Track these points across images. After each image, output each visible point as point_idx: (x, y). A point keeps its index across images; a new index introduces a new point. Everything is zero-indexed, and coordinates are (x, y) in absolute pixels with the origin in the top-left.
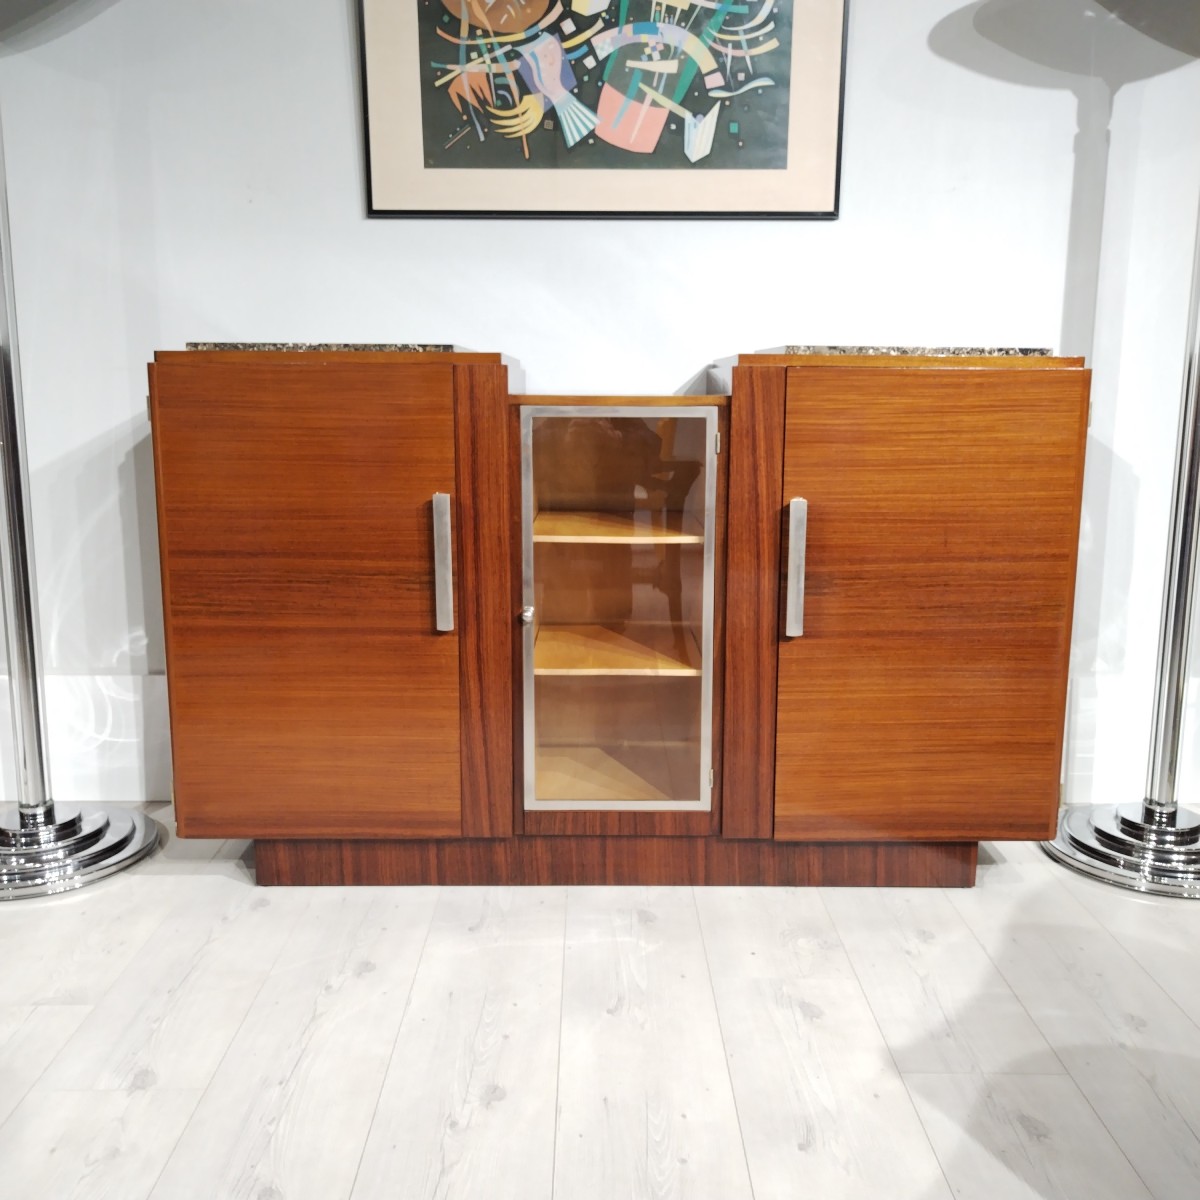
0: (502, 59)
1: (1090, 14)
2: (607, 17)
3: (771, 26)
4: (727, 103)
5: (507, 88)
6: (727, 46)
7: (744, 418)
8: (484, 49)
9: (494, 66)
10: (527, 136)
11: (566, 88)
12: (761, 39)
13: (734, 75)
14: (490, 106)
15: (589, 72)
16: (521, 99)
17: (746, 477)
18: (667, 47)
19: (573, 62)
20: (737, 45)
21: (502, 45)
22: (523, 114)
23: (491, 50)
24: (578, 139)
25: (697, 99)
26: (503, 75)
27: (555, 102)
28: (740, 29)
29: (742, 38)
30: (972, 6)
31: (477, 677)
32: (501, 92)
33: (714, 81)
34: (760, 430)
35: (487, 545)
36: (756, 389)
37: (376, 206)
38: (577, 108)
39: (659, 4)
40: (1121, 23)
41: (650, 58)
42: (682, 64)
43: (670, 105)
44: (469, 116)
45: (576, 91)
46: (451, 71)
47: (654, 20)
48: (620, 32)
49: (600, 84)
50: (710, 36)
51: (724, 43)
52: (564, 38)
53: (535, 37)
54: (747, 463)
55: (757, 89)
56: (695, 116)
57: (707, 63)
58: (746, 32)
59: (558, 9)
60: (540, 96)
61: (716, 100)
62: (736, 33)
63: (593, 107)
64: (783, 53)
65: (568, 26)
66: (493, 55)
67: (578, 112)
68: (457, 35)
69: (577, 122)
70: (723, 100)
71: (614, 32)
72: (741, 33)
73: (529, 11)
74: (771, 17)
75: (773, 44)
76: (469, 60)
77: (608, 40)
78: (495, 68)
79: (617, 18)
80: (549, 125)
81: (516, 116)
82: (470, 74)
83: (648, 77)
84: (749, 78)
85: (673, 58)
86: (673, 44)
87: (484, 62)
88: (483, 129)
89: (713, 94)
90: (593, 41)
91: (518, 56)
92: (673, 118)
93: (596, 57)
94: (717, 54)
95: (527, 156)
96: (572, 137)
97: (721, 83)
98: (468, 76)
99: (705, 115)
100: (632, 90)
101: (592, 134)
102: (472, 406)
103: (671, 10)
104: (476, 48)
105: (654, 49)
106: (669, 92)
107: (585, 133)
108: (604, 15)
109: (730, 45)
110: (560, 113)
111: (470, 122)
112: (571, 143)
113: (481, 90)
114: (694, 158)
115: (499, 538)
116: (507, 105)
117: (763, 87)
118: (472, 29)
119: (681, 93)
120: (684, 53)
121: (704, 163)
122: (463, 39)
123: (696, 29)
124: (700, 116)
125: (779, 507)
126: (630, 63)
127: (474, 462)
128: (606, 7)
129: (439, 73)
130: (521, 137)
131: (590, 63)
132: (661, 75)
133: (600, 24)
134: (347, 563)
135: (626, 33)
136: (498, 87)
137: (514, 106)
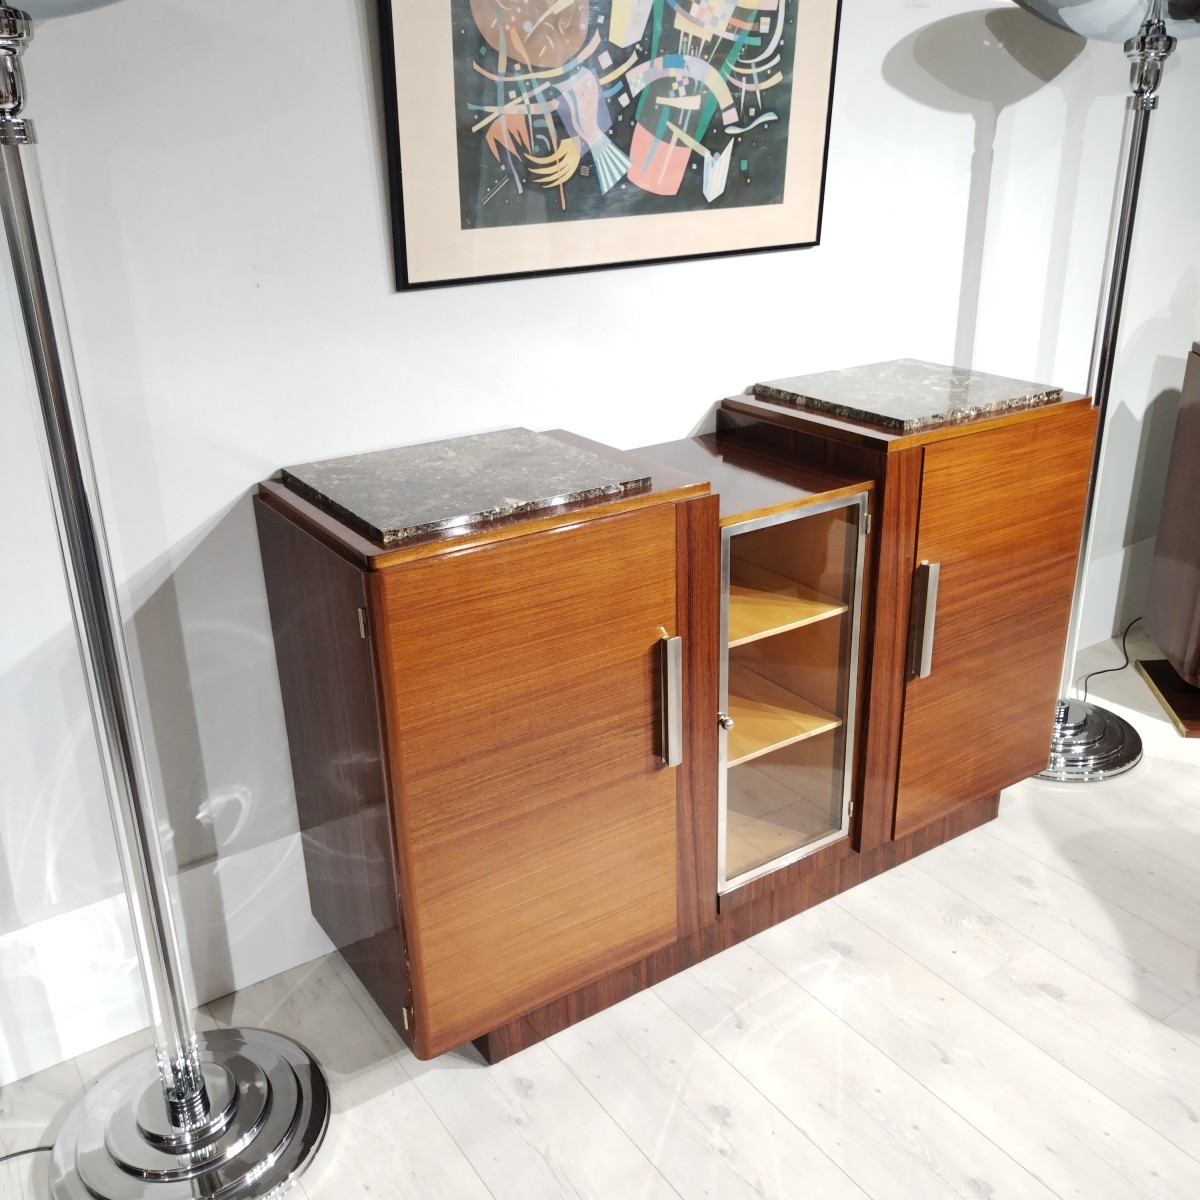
0: (541, 98)
1: (987, 43)
2: (641, 49)
3: (777, 59)
4: (740, 139)
5: (545, 131)
6: (741, 80)
8: (522, 87)
9: (532, 106)
10: (564, 184)
11: (601, 129)
12: (769, 72)
13: (747, 111)
14: (528, 153)
15: (623, 111)
16: (559, 144)
18: (691, 80)
19: (609, 100)
20: (750, 79)
21: (541, 81)
22: (561, 160)
23: (530, 88)
24: (612, 185)
25: (714, 138)
26: (542, 117)
27: (591, 145)
28: (752, 61)
29: (754, 71)
30: (911, 35)
31: (689, 795)
32: (539, 137)
33: (730, 117)
34: (903, 506)
37: (412, 279)
38: (612, 151)
39: (686, 35)
40: (1005, 52)
41: (677, 94)
42: (704, 99)
43: (693, 144)
44: (507, 165)
45: (611, 132)
46: (490, 114)
47: (682, 53)
48: (652, 66)
49: (632, 123)
50: (728, 68)
51: (739, 76)
52: (601, 73)
53: (575, 71)
55: (763, 124)
56: (712, 154)
57: (725, 98)
58: (759, 65)
59: (596, 40)
60: (577, 138)
61: (731, 136)
62: (748, 66)
63: (626, 149)
64: (785, 88)
65: (606, 60)
66: (531, 94)
67: (612, 155)
68: (494, 70)
69: (611, 166)
70: (736, 136)
71: (646, 65)
72: (753, 66)
73: (568, 41)
74: (779, 50)
75: (778, 78)
76: (508, 100)
77: (641, 75)
78: (535, 109)
79: (650, 51)
80: (585, 170)
81: (554, 163)
82: (509, 117)
83: (674, 113)
84: (759, 114)
85: (696, 94)
86: (697, 79)
87: (523, 102)
88: (521, 181)
89: (729, 131)
90: (628, 76)
91: (557, 94)
92: (695, 158)
93: (630, 95)
94: (733, 89)
95: (564, 208)
97: (735, 119)
98: (506, 119)
99: (721, 153)
100: (661, 131)
101: (625, 179)
103: (696, 41)
104: (513, 86)
105: (680, 83)
106: (691, 132)
107: (618, 178)
108: (638, 46)
109: (744, 79)
110: (596, 158)
111: (508, 172)
112: (606, 190)
113: (521, 136)
114: (710, 199)
116: (545, 151)
117: (768, 122)
118: (511, 62)
119: (701, 132)
120: (706, 88)
121: (720, 203)
122: (501, 75)
123: (717, 63)
124: (717, 154)
125: (911, 570)
126: (660, 100)
127: (689, 597)
128: (639, 38)
129: (476, 117)
130: (558, 187)
131: (624, 100)
132: (686, 111)
133: (634, 58)
135: (655, 68)
136: (537, 131)
137: (552, 152)
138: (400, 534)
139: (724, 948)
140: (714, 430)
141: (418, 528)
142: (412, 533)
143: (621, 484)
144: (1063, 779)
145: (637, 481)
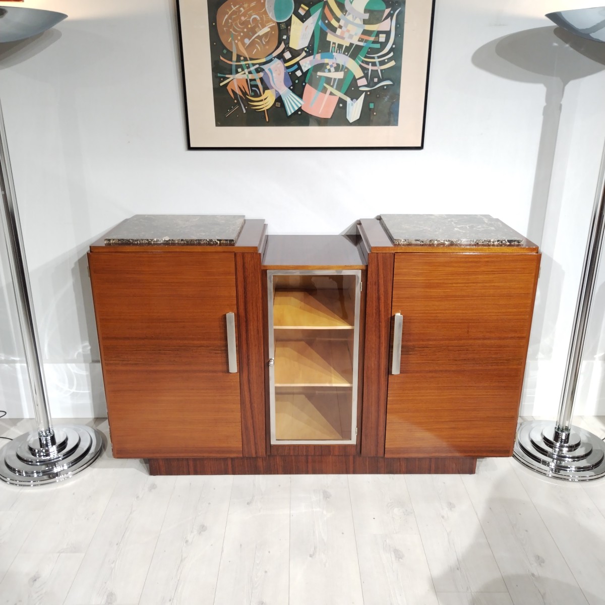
0: (254, 72)
1: (555, 44)
2: (308, 50)
3: (392, 54)
4: (368, 93)
5: (257, 86)
6: (369, 65)
7: (374, 277)
8: (244, 67)
9: (250, 76)
10: (267, 110)
11: (287, 86)
12: (386, 61)
13: (372, 79)
14: (248, 95)
15: (298, 78)
16: (264, 92)
17: (374, 302)
18: (338, 65)
19: (290, 73)
20: (374, 64)
21: (254, 65)
22: (265, 99)
23: (248, 67)
24: (293, 112)
25: (353, 91)
26: (255, 80)
27: (281, 93)
28: (375, 56)
29: (377, 60)
30: (495, 41)
31: (248, 390)
32: (254, 89)
33: (362, 82)
34: (381, 282)
35: (252, 333)
36: (379, 264)
37: (192, 146)
38: (292, 96)
39: (334, 43)
40: (571, 49)
41: (329, 71)
42: (345, 74)
43: (339, 94)
44: (238, 100)
45: (292, 88)
46: (229, 78)
47: (332, 52)
48: (314, 58)
49: (304, 84)
50: (360, 59)
51: (367, 63)
52: (286, 61)
53: (271, 60)
54: (375, 296)
55: (383, 86)
56: (352, 100)
57: (358, 73)
58: (379, 57)
59: (282, 46)
60: (273, 91)
61: (363, 92)
62: (373, 58)
63: (301, 96)
64: (397, 69)
65: (287, 55)
66: (249, 70)
67: (293, 99)
68: (231, 60)
69: (292, 103)
70: (366, 92)
71: (312, 57)
72: (376, 58)
73: (267, 47)
74: (391, 50)
75: (392, 63)
76: (237, 72)
77: (308, 62)
78: (250, 77)
79: (313, 50)
80: (278, 105)
81: (262, 100)
82: (238, 80)
83: (328, 81)
84: (379, 82)
85: (341, 71)
86: (341, 63)
87: (245, 73)
88: (245, 108)
89: (361, 89)
90: (300, 62)
91: (263, 70)
92: (341, 101)
93: (302, 71)
94: (363, 69)
95: (267, 120)
96: (290, 111)
97: (366, 83)
98: (237, 81)
99: (357, 99)
100: (320, 87)
101: (300, 109)
102: (244, 272)
103: (340, 46)
104: (241, 66)
105: (331, 66)
106: (339, 88)
107: (296, 108)
108: (306, 49)
109: (370, 64)
110: (284, 99)
111: (238, 103)
112: (289, 114)
113: (244, 88)
114: (351, 121)
115: (258, 330)
116: (257, 95)
117: (387, 85)
118: (239, 57)
119: (345, 88)
120: (347, 68)
121: (358, 123)
122: (234, 62)
123: (354, 56)
124: (354, 100)
125: (390, 316)
126: (319, 74)
127: (245, 297)
128: (307, 45)
129: (222, 79)
130: (264, 111)
131: (299, 73)
132: (335, 79)
133: (304, 54)
134: (186, 342)
135: (317, 58)
136: (252, 86)
137: (261, 95)
138: (111, 241)
141: (119, 240)
143: (218, 240)
145: (226, 240)
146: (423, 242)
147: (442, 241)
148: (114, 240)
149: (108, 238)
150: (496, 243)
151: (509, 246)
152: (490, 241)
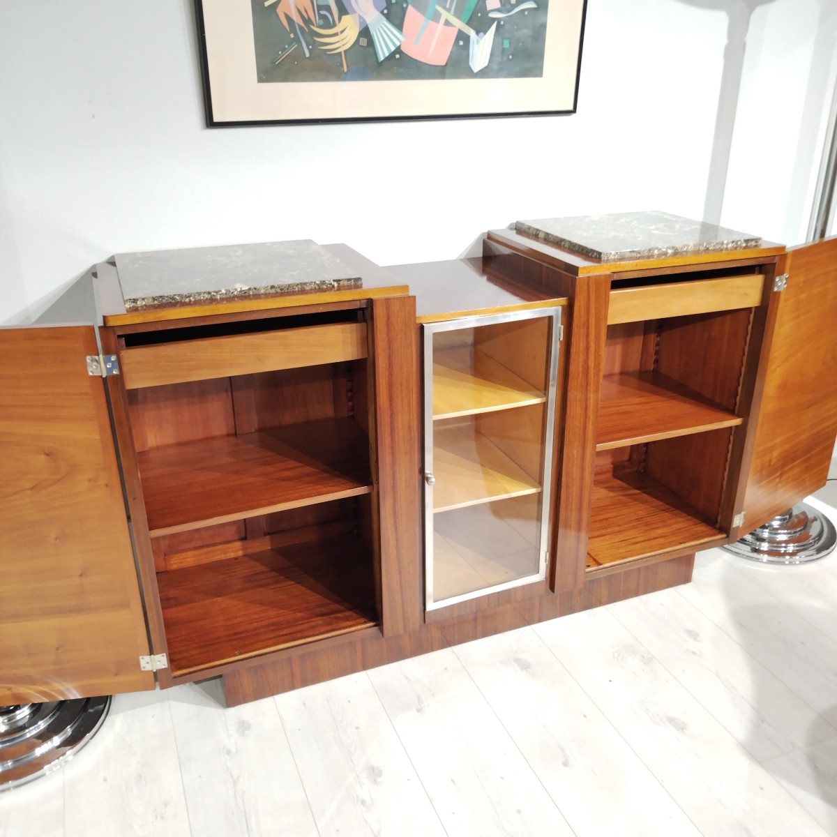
4: (502, 23)
5: (328, 8)
7: (582, 315)
10: (345, 51)
11: (377, 9)
14: (313, 25)
16: (340, 19)
17: (581, 354)
22: (342, 32)
24: (387, 54)
25: (479, 19)
27: (369, 21)
32: (323, 12)
33: (494, 3)
34: (592, 321)
35: (401, 434)
36: (591, 293)
37: (216, 119)
38: (385, 26)
43: (459, 24)
44: (296, 34)
45: (385, 11)
49: (405, 5)
54: (582, 345)
55: (523, 11)
56: (477, 33)
60: (356, 16)
61: (494, 20)
63: (400, 27)
67: (387, 31)
69: (386, 40)
70: (499, 20)
80: (364, 42)
81: (336, 34)
88: (308, 48)
89: (492, 15)
92: (462, 37)
95: (346, 70)
96: (383, 53)
97: (498, 5)
99: (485, 32)
100: (430, 12)
101: (398, 50)
102: (389, 332)
106: (458, 14)
107: (393, 49)
110: (372, 32)
111: (297, 40)
112: (382, 58)
113: (306, 11)
114: (476, 70)
115: (409, 427)
116: (328, 24)
117: (528, 10)
119: (467, 15)
121: (483, 74)
124: (481, 34)
127: (391, 374)
130: (340, 53)
136: (320, 8)
137: (334, 25)
138: (139, 303)
139: (432, 650)
140: (481, 255)
141: (154, 299)
142: (150, 302)
143: (334, 281)
144: (765, 560)
145: (349, 280)
146: (639, 253)
147: (664, 250)
148: (143, 299)
149: (132, 298)
150: (730, 246)
151: (746, 247)
152: (723, 244)
